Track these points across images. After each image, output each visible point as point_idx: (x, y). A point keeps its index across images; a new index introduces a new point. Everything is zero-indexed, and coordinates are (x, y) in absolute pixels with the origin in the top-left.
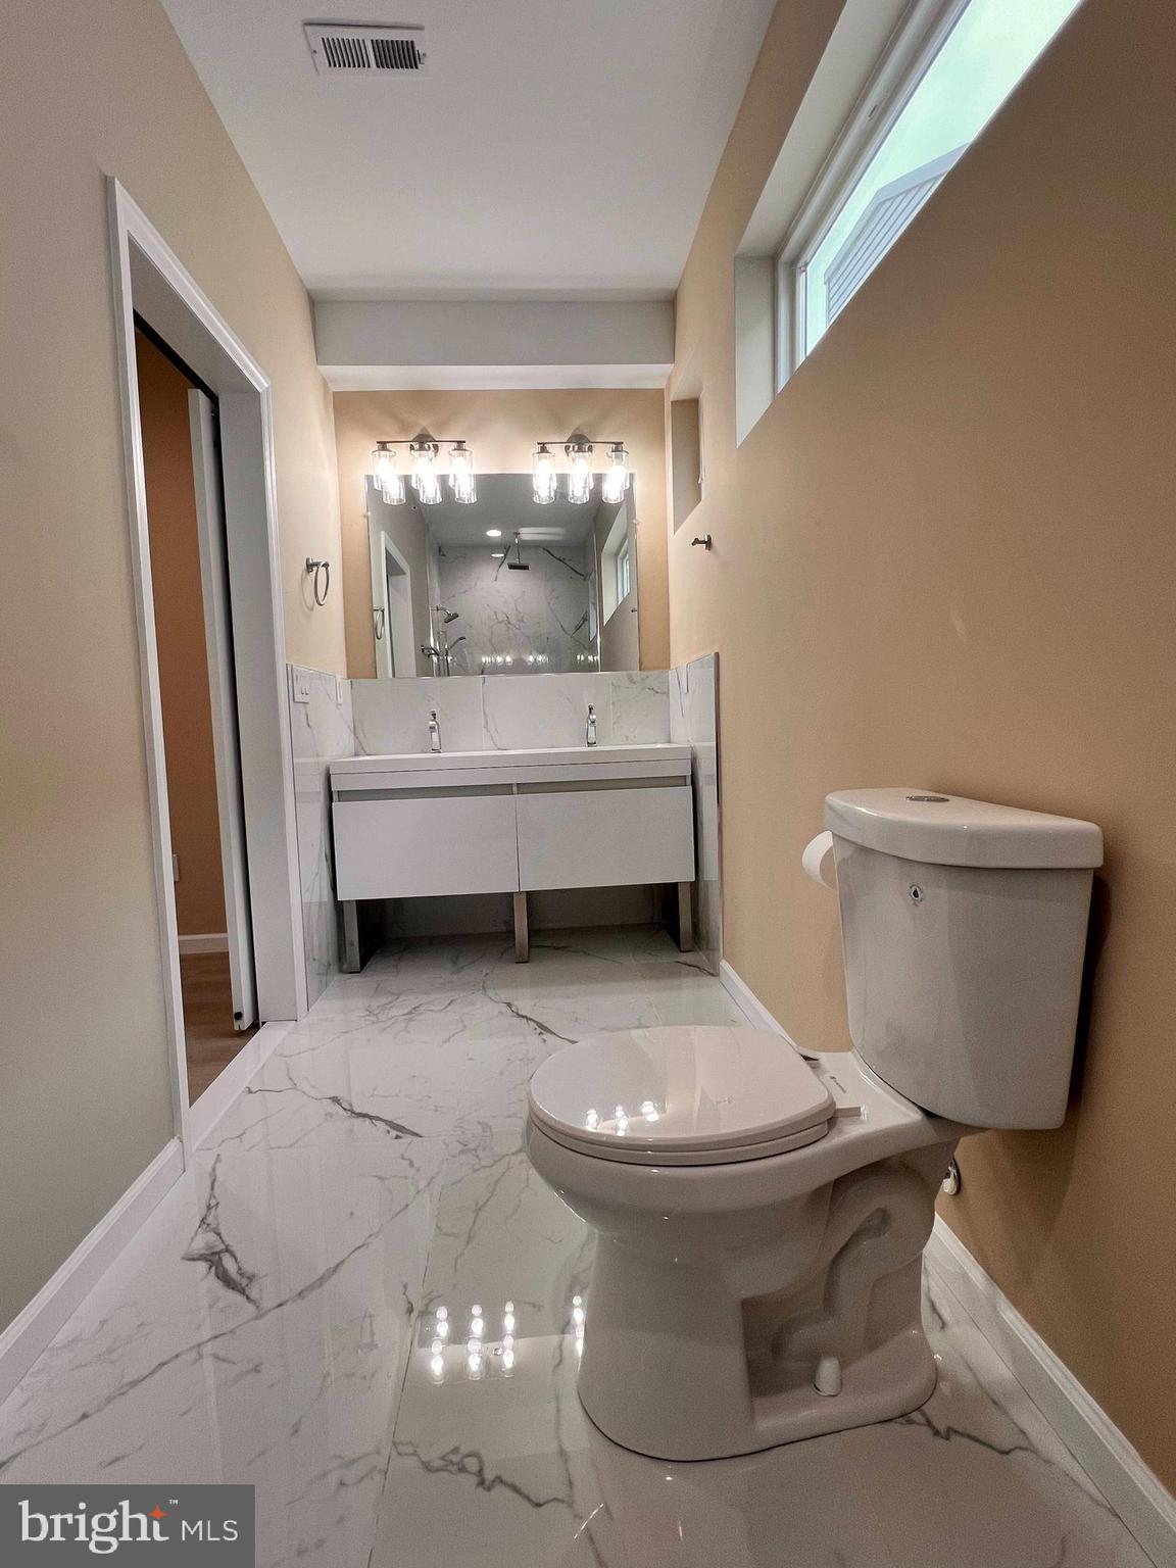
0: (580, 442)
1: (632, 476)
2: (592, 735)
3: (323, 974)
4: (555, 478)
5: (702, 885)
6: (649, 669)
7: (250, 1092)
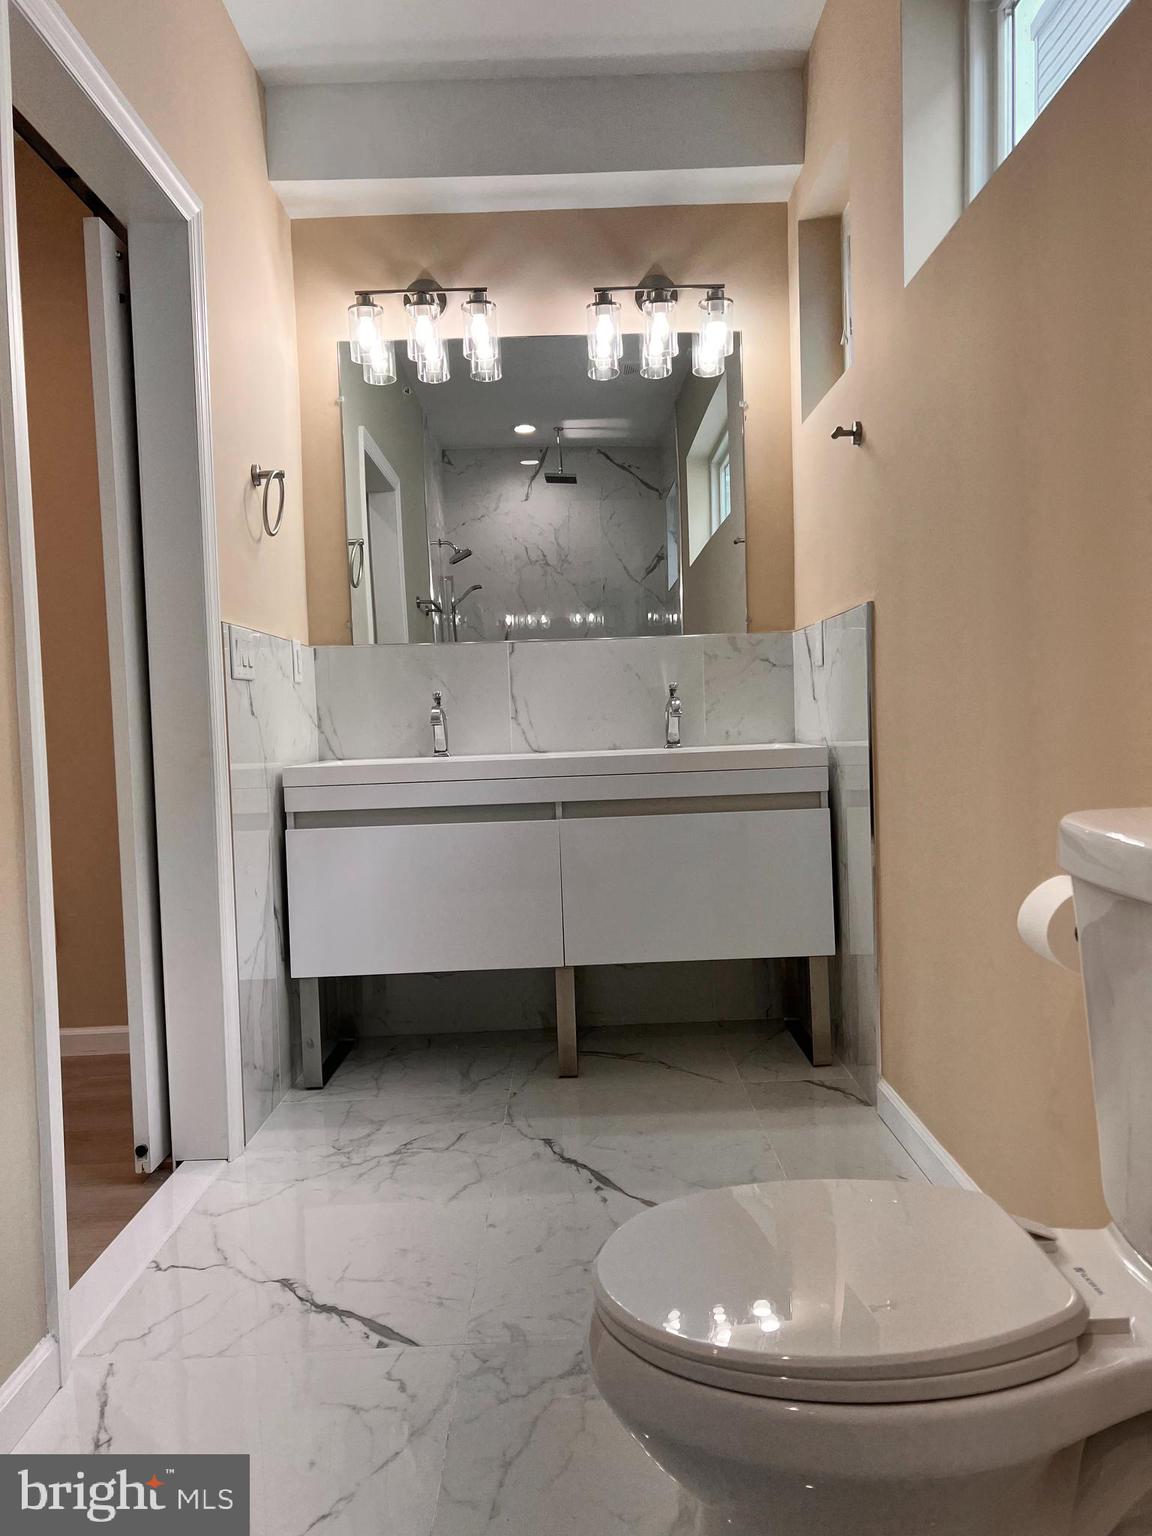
0: (658, 288)
1: (737, 337)
2: (674, 729)
3: (267, 1090)
4: (620, 341)
5: (846, 961)
6: (760, 629)
7: (158, 1268)
